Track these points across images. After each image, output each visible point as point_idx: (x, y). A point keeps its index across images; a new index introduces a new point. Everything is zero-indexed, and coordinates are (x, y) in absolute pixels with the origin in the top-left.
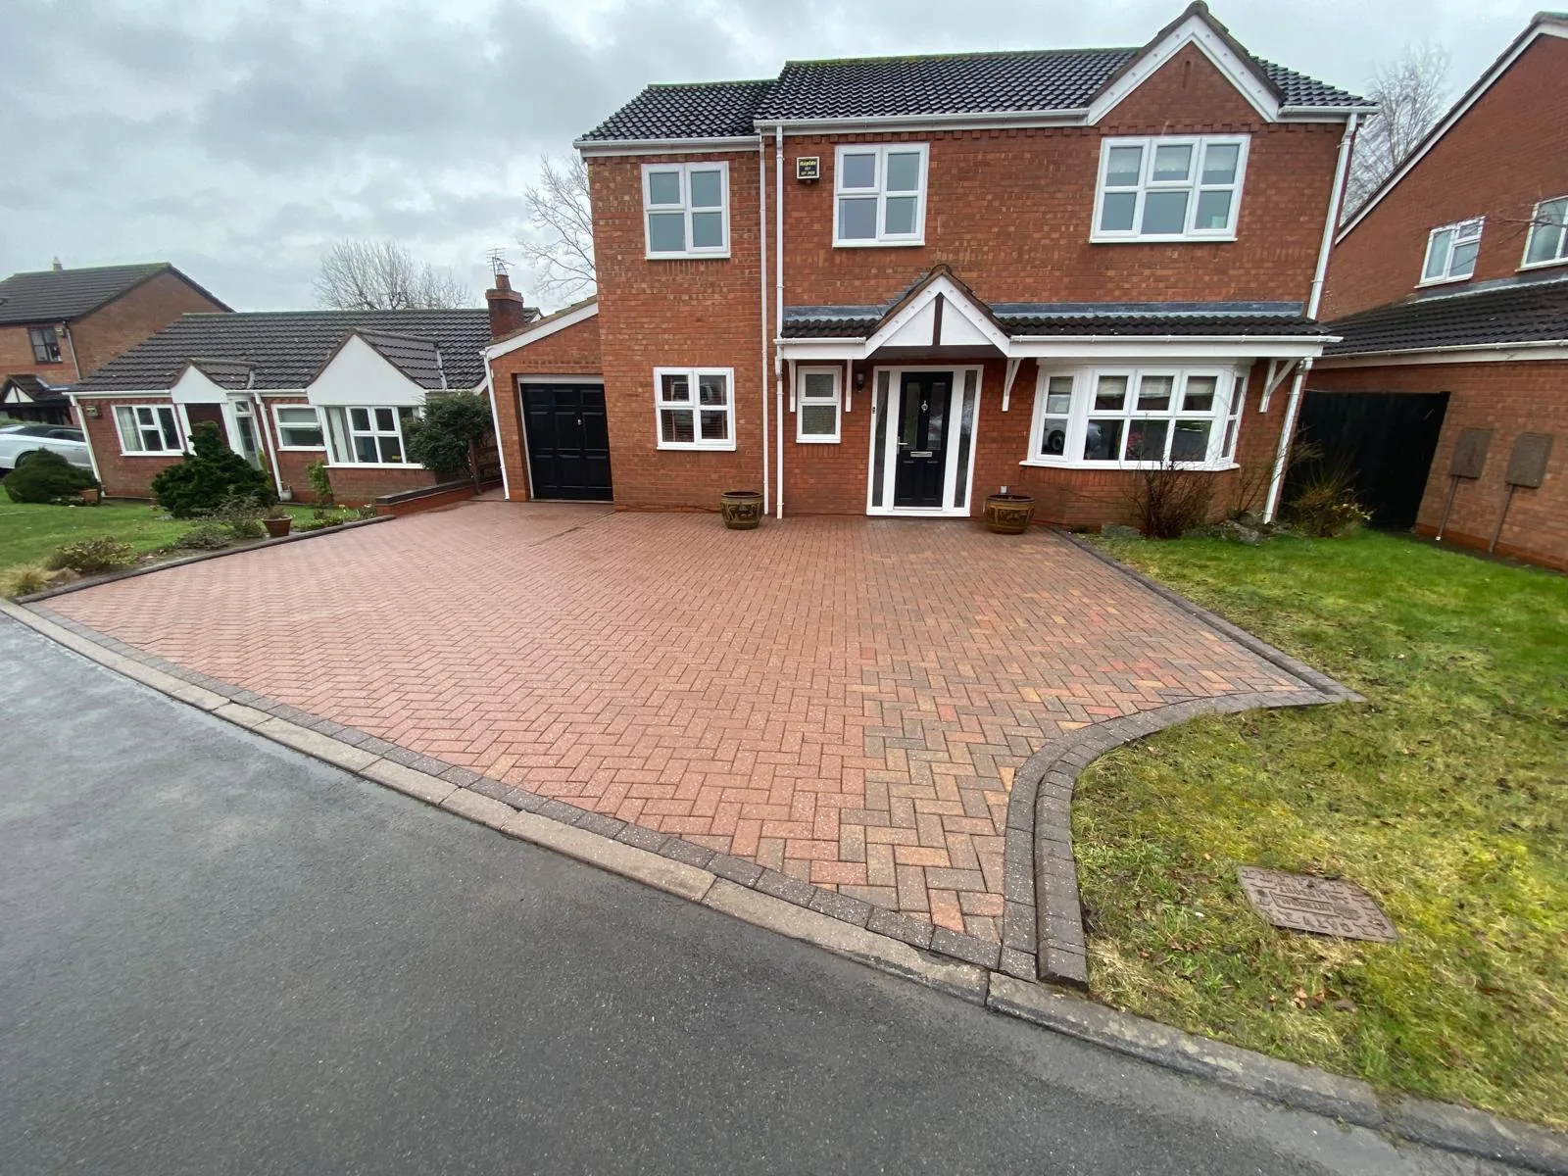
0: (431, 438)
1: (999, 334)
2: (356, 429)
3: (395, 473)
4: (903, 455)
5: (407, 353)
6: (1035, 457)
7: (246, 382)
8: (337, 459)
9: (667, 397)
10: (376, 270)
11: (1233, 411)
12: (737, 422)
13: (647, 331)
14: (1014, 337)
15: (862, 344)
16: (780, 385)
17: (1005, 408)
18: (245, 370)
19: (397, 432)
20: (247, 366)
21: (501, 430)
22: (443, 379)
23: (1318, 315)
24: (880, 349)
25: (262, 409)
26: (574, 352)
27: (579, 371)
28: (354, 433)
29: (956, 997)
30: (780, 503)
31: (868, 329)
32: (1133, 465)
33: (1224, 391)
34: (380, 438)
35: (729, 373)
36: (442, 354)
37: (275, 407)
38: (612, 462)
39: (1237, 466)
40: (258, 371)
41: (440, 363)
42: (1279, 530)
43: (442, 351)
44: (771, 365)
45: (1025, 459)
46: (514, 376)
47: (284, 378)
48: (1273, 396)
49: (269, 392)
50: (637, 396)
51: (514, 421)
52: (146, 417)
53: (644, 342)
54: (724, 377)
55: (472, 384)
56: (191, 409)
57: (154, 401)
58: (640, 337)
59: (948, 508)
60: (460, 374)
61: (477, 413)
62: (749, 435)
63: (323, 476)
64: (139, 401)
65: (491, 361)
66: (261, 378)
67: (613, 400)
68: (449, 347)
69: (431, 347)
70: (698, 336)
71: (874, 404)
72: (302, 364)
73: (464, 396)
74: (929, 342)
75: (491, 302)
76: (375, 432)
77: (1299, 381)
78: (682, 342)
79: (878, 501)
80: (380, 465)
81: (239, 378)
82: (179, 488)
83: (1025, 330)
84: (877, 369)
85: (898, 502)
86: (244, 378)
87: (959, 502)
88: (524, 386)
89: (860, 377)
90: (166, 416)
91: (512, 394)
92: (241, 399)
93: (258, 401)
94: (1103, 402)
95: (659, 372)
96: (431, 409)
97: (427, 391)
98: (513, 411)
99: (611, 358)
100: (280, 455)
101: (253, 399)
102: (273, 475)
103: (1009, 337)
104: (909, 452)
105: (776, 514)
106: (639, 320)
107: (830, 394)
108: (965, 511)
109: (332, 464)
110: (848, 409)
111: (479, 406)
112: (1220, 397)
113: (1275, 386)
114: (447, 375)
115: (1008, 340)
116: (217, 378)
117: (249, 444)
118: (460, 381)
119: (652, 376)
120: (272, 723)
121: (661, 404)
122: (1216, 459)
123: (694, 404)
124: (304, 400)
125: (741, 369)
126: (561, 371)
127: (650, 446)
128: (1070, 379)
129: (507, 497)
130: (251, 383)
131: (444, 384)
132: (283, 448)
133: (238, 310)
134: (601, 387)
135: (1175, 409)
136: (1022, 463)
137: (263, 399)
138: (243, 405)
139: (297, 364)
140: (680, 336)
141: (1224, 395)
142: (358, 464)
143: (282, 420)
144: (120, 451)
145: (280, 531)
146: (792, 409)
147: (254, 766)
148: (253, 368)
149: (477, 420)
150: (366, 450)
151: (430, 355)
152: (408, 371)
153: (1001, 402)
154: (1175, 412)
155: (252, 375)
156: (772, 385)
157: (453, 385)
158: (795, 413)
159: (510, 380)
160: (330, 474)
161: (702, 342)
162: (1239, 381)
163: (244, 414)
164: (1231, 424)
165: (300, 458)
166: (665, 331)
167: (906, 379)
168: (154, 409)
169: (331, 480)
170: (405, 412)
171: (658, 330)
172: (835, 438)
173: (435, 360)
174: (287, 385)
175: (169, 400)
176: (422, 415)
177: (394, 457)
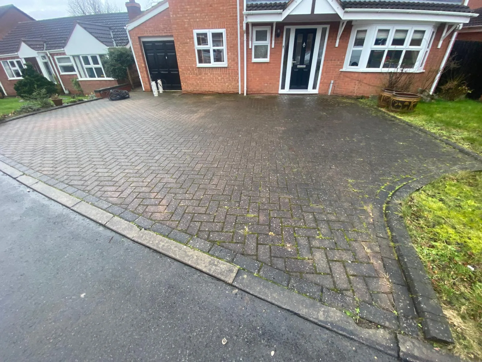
0: (112, 65)
1: (340, 8)
2: (85, 64)
3: (102, 82)
4: (294, 67)
5: (99, 31)
6: (347, 67)
7: (43, 48)
8: (81, 77)
9: (199, 44)
10: (88, 3)
11: (428, 47)
12: (228, 54)
13: (189, 12)
14: (347, 9)
15: (281, 14)
16: (245, 35)
17: (337, 45)
18: (42, 43)
19: (100, 66)
20: (42, 41)
21: (137, 62)
22: (114, 43)
23: (468, 4)
24: (288, 16)
25: (51, 58)
26: (161, 26)
27: (164, 35)
28: (85, 66)
29: (381, 351)
30: (245, 89)
31: (284, 7)
32: (386, 70)
33: (427, 37)
34: (95, 68)
35: (223, 31)
36: (112, 32)
37: (55, 57)
38: (180, 74)
39: (424, 71)
40: (47, 43)
41: (112, 36)
42: (436, 97)
43: (112, 30)
44: (241, 27)
45: (342, 68)
46: (139, 38)
47: (56, 45)
48: (444, 41)
49: (52, 51)
50: (187, 43)
51: (141, 57)
52: (13, 64)
53: (188, 18)
54: (222, 34)
55: (125, 44)
56: (26, 59)
57: (14, 58)
58: (186, 15)
59: (310, 90)
60: (120, 40)
61: (128, 56)
62: (233, 60)
63: (78, 84)
64: (9, 58)
65: (129, 31)
66: (48, 46)
67: (178, 46)
68: (115, 29)
69: (108, 29)
70: (211, 14)
71: (284, 44)
72: (62, 39)
73: (122, 48)
74: (309, 12)
75: (128, 7)
76: (92, 66)
77: (455, 34)
78: (204, 17)
79: (283, 87)
80: (97, 79)
81: (40, 46)
82: (23, 88)
83: (350, 6)
84: (286, 27)
85: (291, 88)
86: (42, 46)
87: (314, 87)
88: (143, 42)
89: (279, 31)
90: (19, 62)
91: (139, 46)
92: (43, 55)
93: (49, 55)
94: (378, 42)
95: (196, 32)
96: (111, 54)
97: (108, 47)
98: (141, 54)
99: (175, 26)
100: (61, 76)
101: (47, 54)
102: (60, 84)
103: (344, 9)
104: (297, 65)
105: (243, 94)
106: (186, 7)
107: (266, 40)
108: (316, 91)
109: (80, 79)
110: (273, 47)
111: (129, 53)
112: (425, 39)
113: (447, 36)
114: (115, 40)
115: (343, 11)
116: (32, 47)
117: (50, 73)
118: (120, 43)
119: (193, 34)
120: (39, 184)
121: (197, 47)
122: (418, 68)
123: (210, 46)
124: (64, 54)
125: (229, 29)
126: (157, 35)
127: (194, 65)
128: (366, 31)
129: (144, 90)
130: (45, 48)
131: (115, 44)
132: (62, 73)
133: (37, 20)
134: (173, 42)
135: (406, 46)
136: (341, 70)
137: (51, 54)
138: (44, 57)
139: (60, 39)
140: (203, 14)
141: (427, 39)
142: (89, 79)
143: (59, 62)
144: (8, 78)
145: (59, 104)
146: (250, 47)
147: (27, 204)
148: (45, 42)
149: (128, 58)
150: (91, 72)
151: (107, 32)
152: (100, 39)
153: (335, 42)
154: (406, 47)
155: (45, 45)
156: (242, 36)
157: (118, 44)
158: (251, 49)
159: (138, 39)
160: (80, 83)
161: (213, 17)
162: (433, 32)
163: (45, 61)
164: (427, 52)
165: (69, 77)
166: (196, 12)
167: (298, 32)
168: (15, 61)
169: (81, 85)
170: (101, 56)
171: (194, 12)
172: (267, 60)
173: (110, 34)
174: (57, 48)
175: (18, 57)
176: (108, 56)
177: (102, 76)
